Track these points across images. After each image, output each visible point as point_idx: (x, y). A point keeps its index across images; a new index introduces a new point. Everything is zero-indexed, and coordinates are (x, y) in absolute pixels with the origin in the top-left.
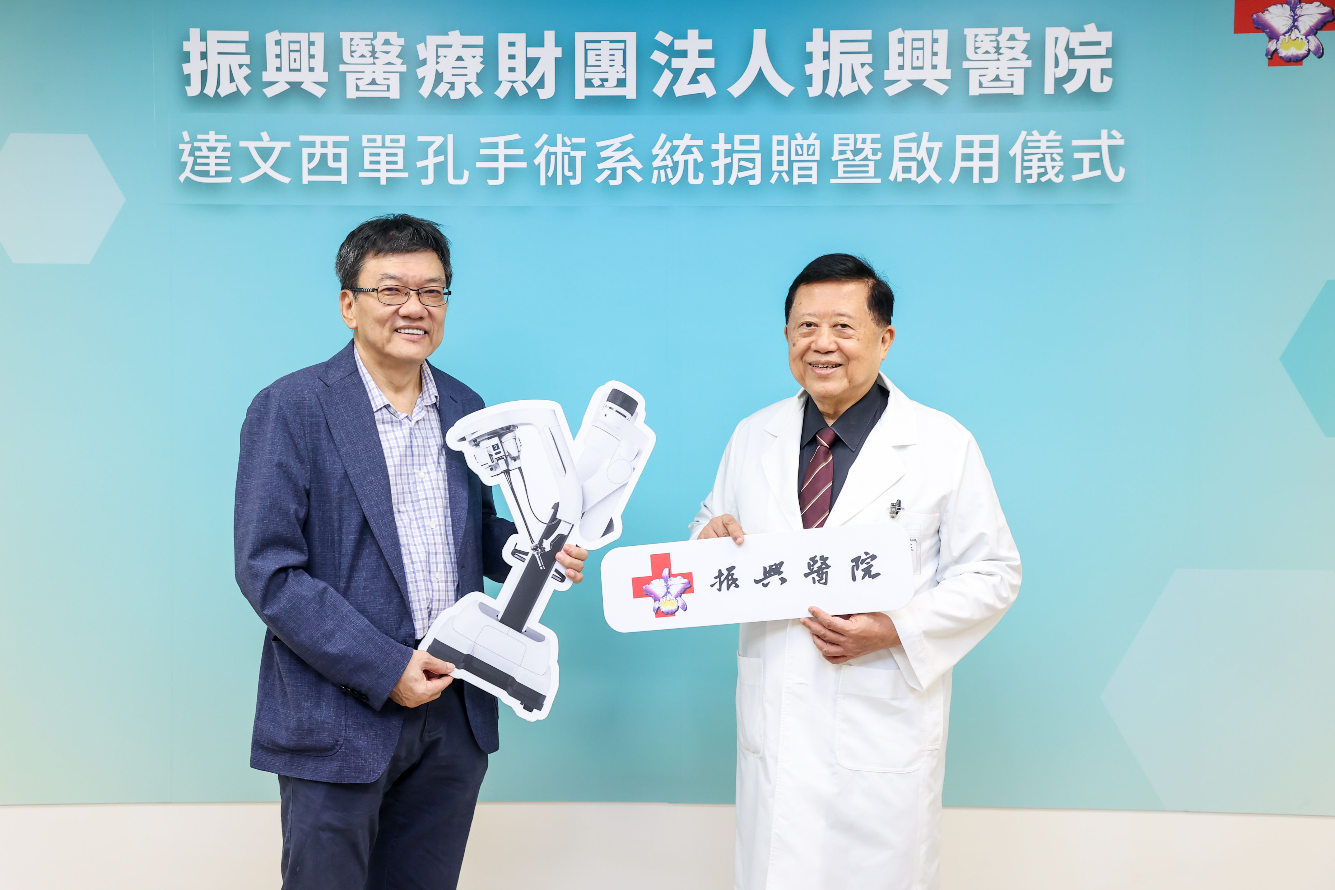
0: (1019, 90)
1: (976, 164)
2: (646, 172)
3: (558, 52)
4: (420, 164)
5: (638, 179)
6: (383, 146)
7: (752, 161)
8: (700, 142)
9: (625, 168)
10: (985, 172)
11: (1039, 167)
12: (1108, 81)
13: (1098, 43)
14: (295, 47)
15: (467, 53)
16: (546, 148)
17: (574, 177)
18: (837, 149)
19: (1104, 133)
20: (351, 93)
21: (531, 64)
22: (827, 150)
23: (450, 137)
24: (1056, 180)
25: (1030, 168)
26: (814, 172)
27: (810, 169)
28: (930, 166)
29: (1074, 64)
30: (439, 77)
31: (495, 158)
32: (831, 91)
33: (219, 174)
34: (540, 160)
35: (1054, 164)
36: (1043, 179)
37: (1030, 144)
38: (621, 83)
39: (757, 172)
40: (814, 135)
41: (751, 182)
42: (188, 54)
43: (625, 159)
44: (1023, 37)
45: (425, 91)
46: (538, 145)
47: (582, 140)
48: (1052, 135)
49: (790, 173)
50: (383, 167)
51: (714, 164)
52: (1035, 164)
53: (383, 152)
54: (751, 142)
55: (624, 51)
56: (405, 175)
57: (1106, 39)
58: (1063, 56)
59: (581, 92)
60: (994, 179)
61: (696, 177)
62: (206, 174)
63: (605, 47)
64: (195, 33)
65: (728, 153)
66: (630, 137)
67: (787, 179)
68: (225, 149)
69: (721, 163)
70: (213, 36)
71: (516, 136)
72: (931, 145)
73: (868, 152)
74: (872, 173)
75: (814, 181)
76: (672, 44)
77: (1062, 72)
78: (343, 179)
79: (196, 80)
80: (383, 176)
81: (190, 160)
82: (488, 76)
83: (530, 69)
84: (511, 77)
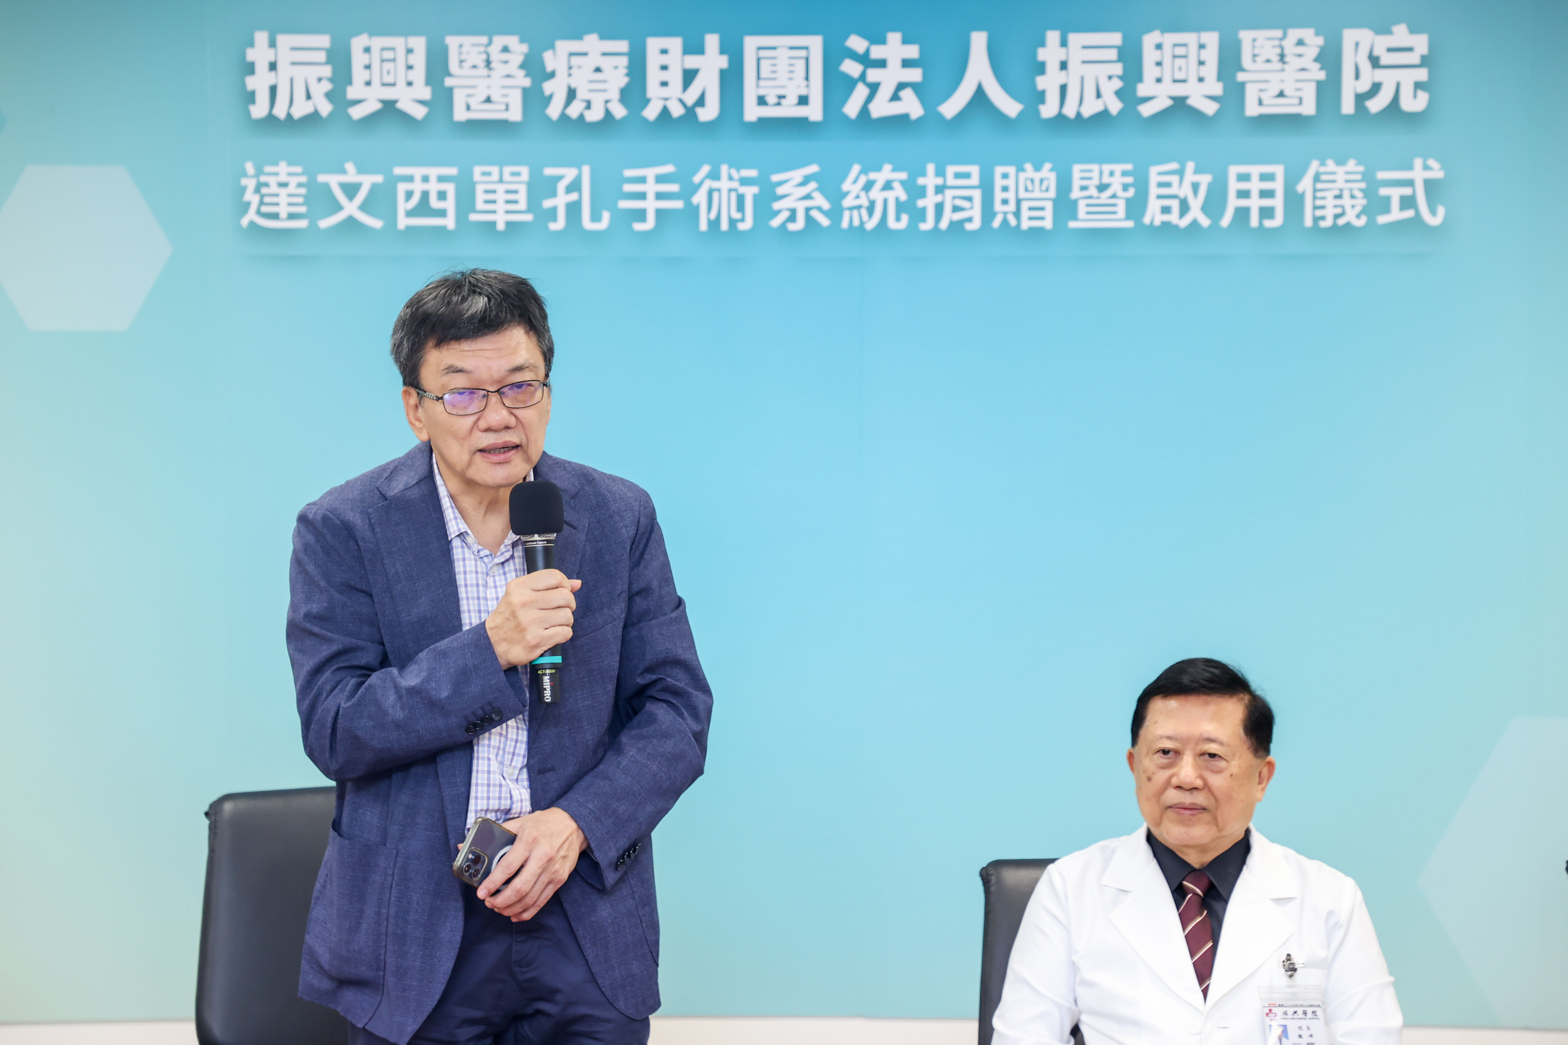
0: (1309, 109)
1: (1255, 203)
3: (723, 62)
4: (547, 204)
5: (824, 221)
6: (501, 181)
7: (969, 199)
8: (903, 176)
9: (808, 210)
10: (1267, 213)
11: (1335, 206)
12: (1423, 99)
13: (1410, 49)
14: (388, 55)
15: (607, 63)
16: (707, 183)
17: (743, 220)
18: (1077, 183)
19: (1418, 163)
20: (460, 114)
21: (689, 76)
22: (1064, 185)
23: (586, 170)
24: (1356, 223)
25: (1323, 207)
26: (1048, 213)
27: (1043, 209)
28: (1196, 204)
29: (1380, 75)
30: (572, 94)
31: (642, 196)
32: (1070, 110)
33: (292, 216)
34: (700, 198)
35: (1354, 202)
36: (1340, 222)
37: (1323, 177)
38: (803, 100)
39: (976, 213)
40: (1047, 166)
41: (969, 227)
42: (252, 64)
43: (808, 197)
44: (1314, 42)
46: (697, 179)
47: (753, 173)
48: (1351, 165)
49: (1017, 214)
50: (501, 207)
51: (921, 204)
52: (1330, 202)
53: (501, 188)
54: (967, 176)
55: (807, 59)
56: (529, 217)
57: (1421, 44)
58: (1365, 66)
59: (752, 112)
60: (1277, 221)
61: (898, 219)
62: (275, 216)
63: (783, 55)
64: (261, 38)
65: (940, 190)
66: (813, 169)
67: (1013, 221)
68: (300, 185)
70: (284, 41)
71: (670, 168)
72: (1197, 178)
73: (1116, 186)
74: (1121, 215)
75: (1048, 224)
76: (867, 52)
77: (1364, 86)
78: (450, 222)
79: (263, 97)
80: (501, 221)
81: (255, 200)
82: (634, 91)
83: (686, 86)
84: (663, 93)
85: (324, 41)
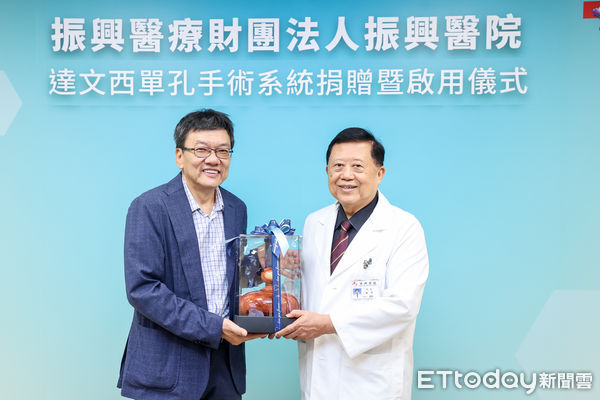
0: (473, 47)
1: (451, 85)
2: (284, 89)
3: (240, 29)
4: (170, 85)
5: (280, 92)
6: (152, 76)
7: (338, 83)
8: (311, 74)
9: (273, 87)
10: (456, 89)
11: (484, 86)
12: (519, 43)
13: (514, 24)
14: (107, 26)
15: (193, 29)
16: (233, 77)
17: (247, 91)
18: (380, 77)
19: (517, 69)
20: (136, 50)
21: (226, 34)
22: (375, 78)
23: (185, 72)
24: (492, 93)
25: (479, 87)
26: (369, 89)
27: (367, 87)
28: (428, 85)
29: (501, 34)
30: (180, 41)
31: (208, 82)
32: (378, 48)
33: (69, 90)
34: (231, 82)
35: (491, 84)
36: (486, 92)
37: (479, 75)
38: (272, 44)
39: (340, 89)
40: (369, 70)
41: (337, 94)
42: (54, 30)
43: (273, 82)
44: (475, 20)
45: (173, 48)
46: (229, 75)
47: (252, 73)
48: (490, 70)
49: (357, 89)
50: (151, 86)
51: (318, 85)
52: (481, 84)
53: (151, 79)
54: (337, 74)
55: (273, 28)
56: (162, 90)
57: (518, 21)
58: (496, 30)
59: (251, 49)
60: (461, 92)
61: (309, 91)
62: (63, 90)
63: (264, 26)
64: (57, 20)
65: (326, 79)
66: (276, 71)
67: (355, 92)
68: (72, 78)
70: (67, 21)
71: (218, 71)
72: (428, 75)
73: (396, 78)
74: (398, 89)
75: (369, 93)
76: (297, 24)
77: (495, 38)
78: (131, 92)
79: (58, 43)
80: (151, 91)
81: (55, 83)
82: (205, 40)
83: (225, 38)
84: (216, 41)
85: (82, 21)
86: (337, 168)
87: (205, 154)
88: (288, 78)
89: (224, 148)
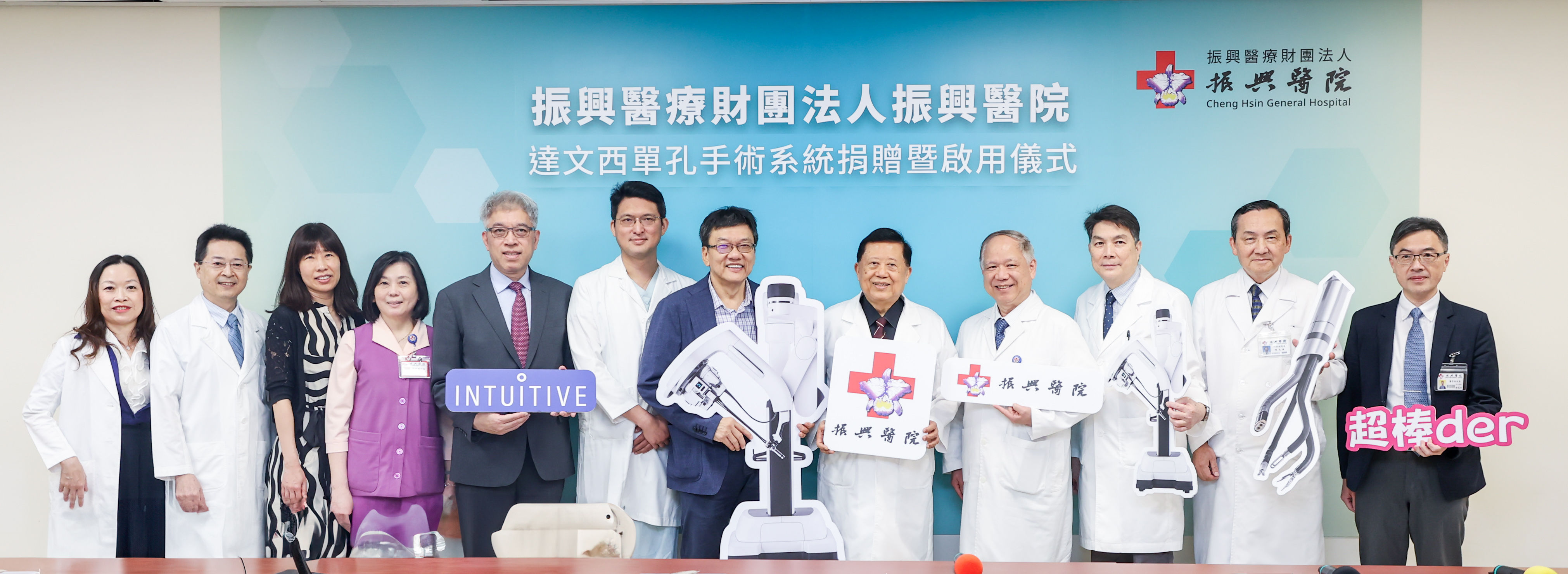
0: (1015, 120)
1: (992, 162)
2: (800, 167)
3: (748, 98)
4: (668, 163)
5: (795, 171)
6: (647, 153)
7: (862, 160)
8: (831, 149)
9: (787, 165)
10: (997, 167)
11: (1028, 164)
12: (1066, 115)
13: (1061, 94)
14: (596, 96)
15: (695, 98)
16: (741, 153)
17: (758, 170)
18: (911, 153)
19: (1065, 145)
20: (628, 122)
21: (733, 104)
22: (905, 154)
23: (686, 147)
24: (1037, 172)
25: (1023, 165)
26: (898, 167)
27: (895, 165)
28: (965, 163)
29: (1047, 105)
30: (679, 113)
31: (711, 159)
32: (907, 120)
33: (552, 170)
34: (738, 160)
35: (1036, 162)
36: (1030, 171)
37: (1022, 151)
38: (785, 115)
39: (865, 167)
40: (897, 145)
41: (861, 173)
42: (535, 101)
43: (788, 159)
44: (1018, 90)
45: (671, 121)
46: (736, 151)
47: (763, 148)
48: (1035, 146)
49: (884, 167)
50: (647, 165)
51: (839, 162)
52: (1025, 162)
53: (647, 156)
54: (861, 149)
55: (787, 97)
56: (659, 169)
57: (1065, 91)
58: (1041, 101)
59: (762, 121)
60: (1002, 171)
61: (829, 169)
62: (545, 170)
63: (776, 94)
64: (539, 89)
65: (848, 156)
66: (790, 146)
67: (882, 171)
68: (555, 156)
69: (844, 161)
70: (549, 91)
71: (724, 146)
72: (965, 151)
73: (929, 155)
74: (931, 168)
75: (898, 172)
76: (815, 93)
77: (1040, 110)
78: (623, 172)
79: (539, 116)
80: (646, 171)
81: (536, 162)
82: (708, 111)
83: (732, 108)
84: (721, 112)
85: (567, 90)
86: (872, 265)
87: (728, 249)
88: (805, 155)
89: (745, 243)
